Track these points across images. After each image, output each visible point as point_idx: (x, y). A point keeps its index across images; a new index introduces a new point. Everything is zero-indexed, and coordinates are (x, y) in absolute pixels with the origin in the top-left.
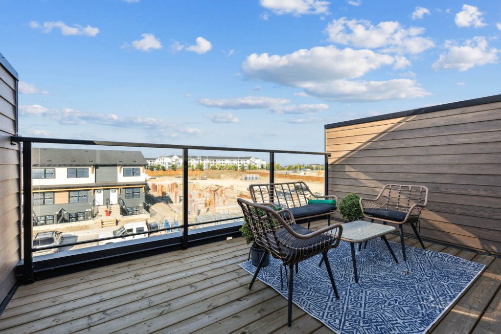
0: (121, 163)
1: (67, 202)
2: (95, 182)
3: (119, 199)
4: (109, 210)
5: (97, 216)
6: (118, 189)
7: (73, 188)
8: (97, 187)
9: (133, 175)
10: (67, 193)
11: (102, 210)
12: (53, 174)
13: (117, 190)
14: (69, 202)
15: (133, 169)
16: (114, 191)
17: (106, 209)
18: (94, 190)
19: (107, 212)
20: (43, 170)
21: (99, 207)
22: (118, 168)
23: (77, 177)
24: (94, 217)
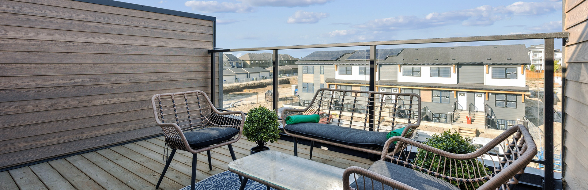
0: (489, 62)
1: (431, 101)
2: (458, 83)
3: (487, 106)
4: (471, 117)
5: (457, 122)
6: (485, 93)
7: (435, 87)
8: (459, 88)
9: (506, 77)
10: (431, 92)
11: (464, 115)
12: (419, 72)
13: (483, 95)
14: (432, 101)
15: (506, 69)
16: (480, 95)
17: (468, 115)
18: (457, 92)
19: (468, 118)
20: (412, 68)
21: (461, 112)
22: (485, 67)
23: (439, 76)
24: (454, 121)
